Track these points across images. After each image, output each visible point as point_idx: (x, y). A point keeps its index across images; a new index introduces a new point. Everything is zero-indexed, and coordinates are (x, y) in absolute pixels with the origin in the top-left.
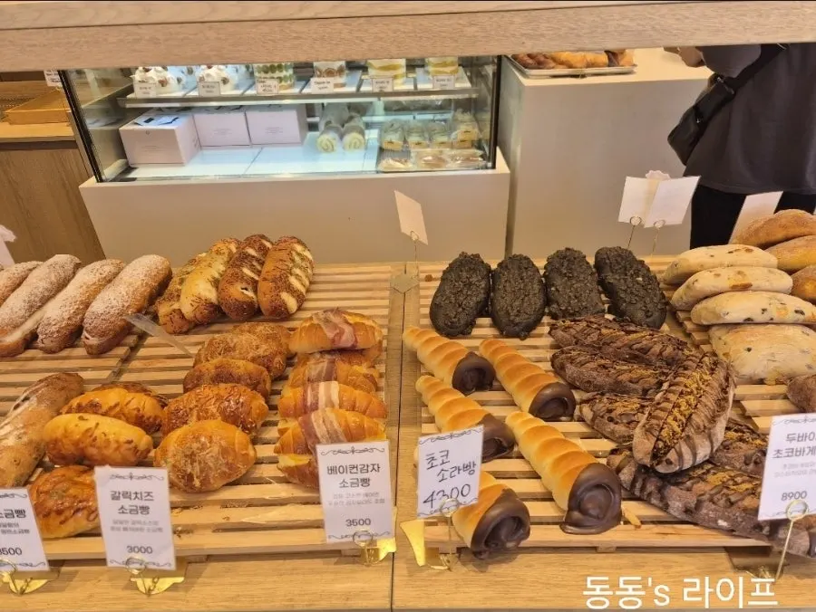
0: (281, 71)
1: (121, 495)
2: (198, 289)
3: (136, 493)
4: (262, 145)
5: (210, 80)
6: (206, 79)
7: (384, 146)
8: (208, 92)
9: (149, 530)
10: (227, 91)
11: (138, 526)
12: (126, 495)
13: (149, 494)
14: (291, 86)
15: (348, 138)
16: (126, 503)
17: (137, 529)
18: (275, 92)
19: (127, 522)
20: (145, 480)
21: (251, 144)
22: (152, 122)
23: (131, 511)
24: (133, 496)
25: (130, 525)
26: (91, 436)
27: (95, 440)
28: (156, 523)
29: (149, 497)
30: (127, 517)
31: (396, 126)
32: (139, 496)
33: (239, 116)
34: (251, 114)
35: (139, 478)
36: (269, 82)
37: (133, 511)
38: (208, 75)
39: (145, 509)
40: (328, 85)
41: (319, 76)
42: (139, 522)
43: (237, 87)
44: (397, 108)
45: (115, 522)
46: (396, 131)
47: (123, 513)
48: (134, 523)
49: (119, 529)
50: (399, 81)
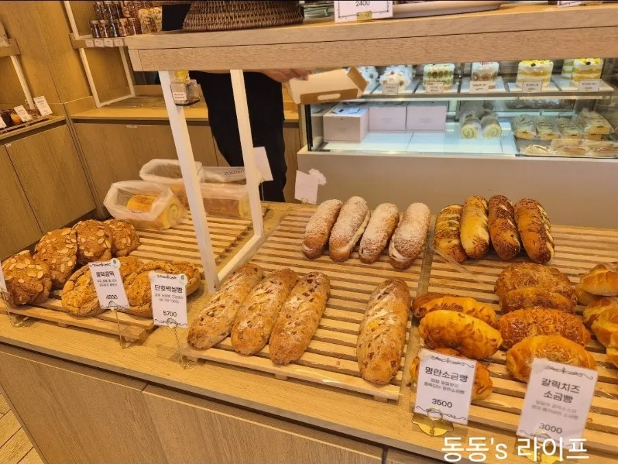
0: (446, 77)
1: (551, 384)
2: (475, 232)
3: (565, 385)
4: (414, 131)
5: (392, 82)
6: (388, 82)
7: (518, 135)
8: (389, 91)
9: (566, 415)
10: (402, 91)
11: (556, 409)
12: (556, 384)
13: (576, 387)
14: (450, 88)
15: (488, 128)
16: (554, 390)
17: (555, 412)
18: (440, 91)
19: (548, 404)
20: (575, 375)
21: (406, 130)
22: (343, 112)
23: (555, 397)
24: (562, 386)
25: (550, 408)
26: (471, 330)
27: (473, 334)
28: (574, 411)
29: (575, 390)
30: (552, 401)
31: (527, 120)
32: (567, 387)
33: (402, 109)
34: (410, 108)
35: (570, 373)
36: (436, 84)
37: (557, 397)
38: (391, 79)
39: (568, 399)
40: (484, 87)
41: (476, 80)
42: (559, 407)
43: (407, 88)
44: (521, 106)
45: (538, 402)
46: (529, 124)
47: (548, 397)
48: (554, 406)
49: (539, 408)
50: (545, 84)
